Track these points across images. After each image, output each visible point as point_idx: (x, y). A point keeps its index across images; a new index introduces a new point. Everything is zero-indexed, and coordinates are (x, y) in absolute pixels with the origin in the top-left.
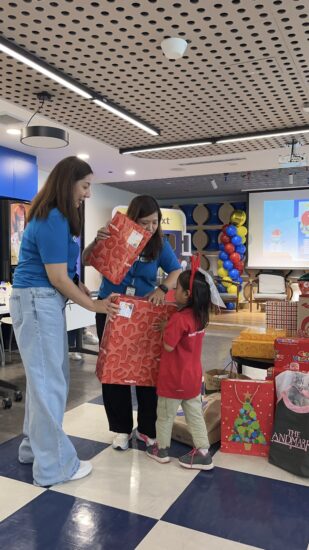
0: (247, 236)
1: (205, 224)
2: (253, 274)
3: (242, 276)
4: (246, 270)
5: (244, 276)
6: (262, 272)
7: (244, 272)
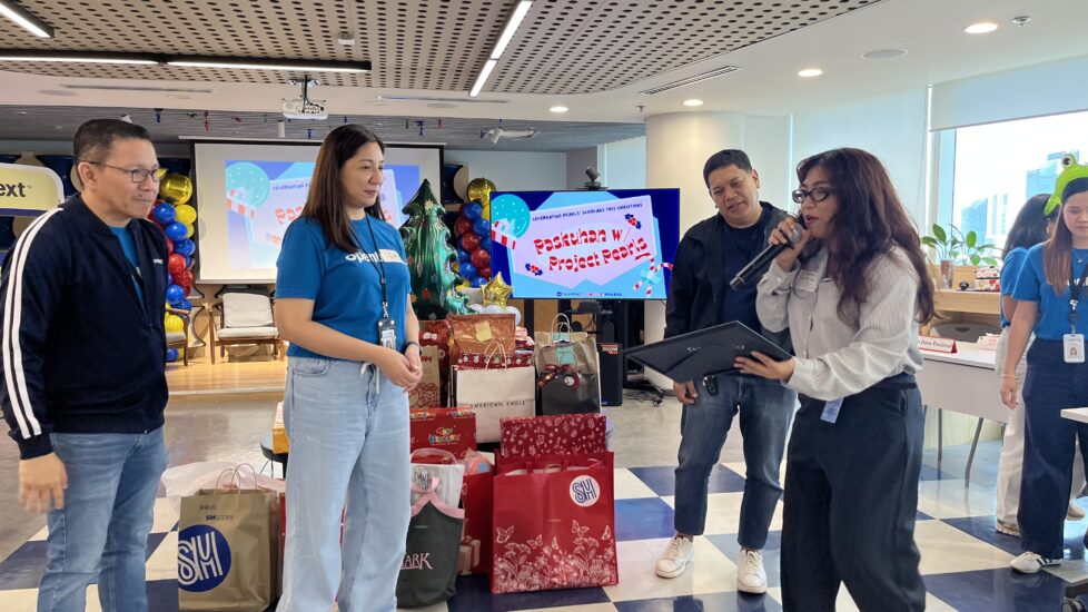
0: (195, 224)
2: (211, 294)
3: (190, 297)
4: (195, 286)
5: (193, 297)
6: (226, 288)
7: (192, 290)
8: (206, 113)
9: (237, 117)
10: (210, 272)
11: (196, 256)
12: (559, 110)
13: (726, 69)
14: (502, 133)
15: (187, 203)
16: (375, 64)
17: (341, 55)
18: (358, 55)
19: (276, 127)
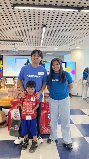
0: (3, 67)
6: (7, 77)
7: (2, 77)
8: (2, 50)
9: (7, 51)
10: (4, 75)
11: (3, 72)
12: (56, 49)
13: (83, 41)
14: (48, 53)
15: (2, 64)
16: (24, 41)
17: (18, 40)
18: (21, 40)
19: (13, 53)
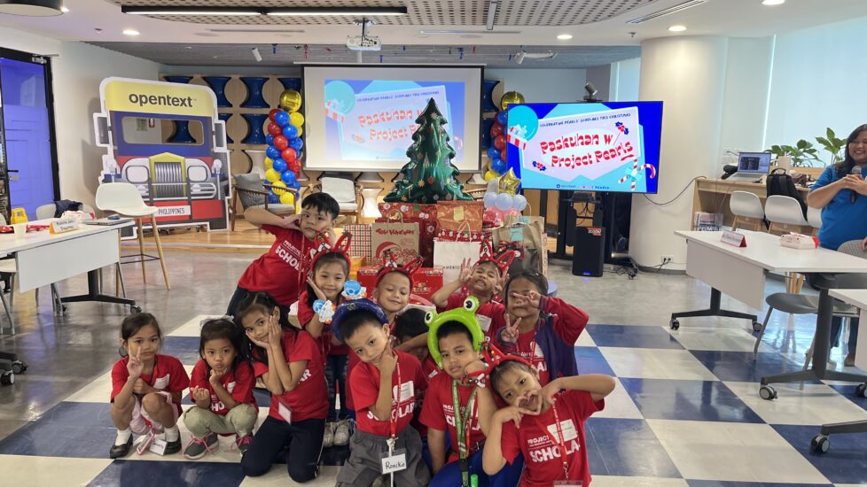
0: (303, 126)
1: (243, 106)
2: (314, 178)
3: (299, 180)
4: (303, 171)
5: (302, 180)
6: (324, 174)
7: (302, 175)
8: (306, 46)
9: (328, 48)
10: (313, 163)
11: (303, 150)
12: (565, 37)
14: (525, 55)
15: (299, 111)
16: (410, 8)
17: (383, 4)
18: (396, 3)
19: (356, 55)
